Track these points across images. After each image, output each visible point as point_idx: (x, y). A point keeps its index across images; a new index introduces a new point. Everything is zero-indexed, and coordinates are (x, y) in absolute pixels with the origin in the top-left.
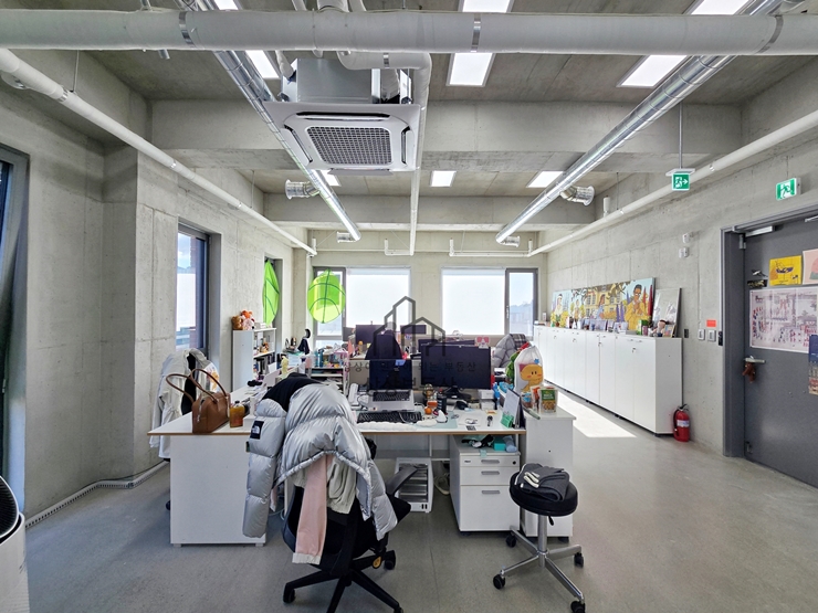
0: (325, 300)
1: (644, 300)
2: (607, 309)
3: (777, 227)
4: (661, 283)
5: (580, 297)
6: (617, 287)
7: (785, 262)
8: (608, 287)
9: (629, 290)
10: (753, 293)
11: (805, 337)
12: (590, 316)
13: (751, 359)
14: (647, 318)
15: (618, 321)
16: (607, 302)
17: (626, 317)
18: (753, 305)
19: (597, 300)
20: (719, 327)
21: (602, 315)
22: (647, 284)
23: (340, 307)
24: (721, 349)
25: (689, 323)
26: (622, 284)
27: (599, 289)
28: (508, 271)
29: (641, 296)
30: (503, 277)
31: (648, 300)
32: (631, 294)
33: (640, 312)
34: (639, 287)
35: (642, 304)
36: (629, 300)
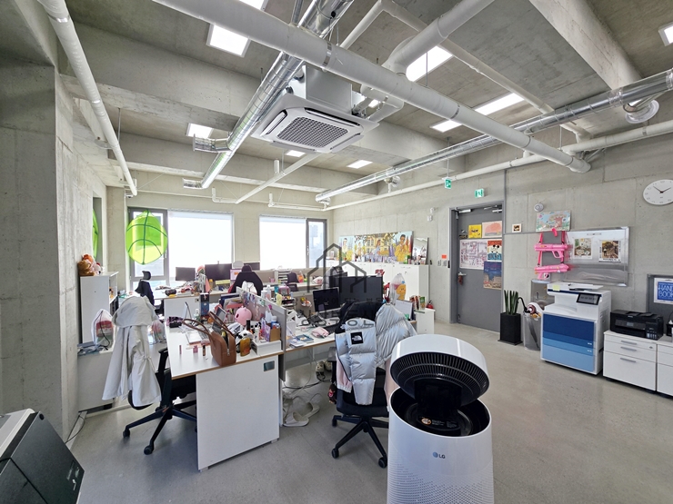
0: (144, 241)
1: (407, 244)
2: (382, 249)
3: (472, 210)
4: (416, 234)
5: (361, 241)
6: (389, 235)
7: (475, 227)
8: (382, 235)
10: (462, 241)
11: (483, 262)
12: (370, 253)
13: (460, 274)
14: (409, 254)
15: (390, 256)
16: (382, 244)
17: (396, 254)
18: (462, 247)
19: (375, 244)
20: (448, 259)
21: (378, 252)
22: (408, 235)
23: (161, 248)
24: (449, 269)
25: (432, 257)
26: (392, 234)
27: (376, 236)
28: (308, 220)
29: (405, 241)
30: (306, 225)
31: (409, 244)
33: (405, 251)
34: (403, 236)
35: (405, 246)
36: (397, 244)
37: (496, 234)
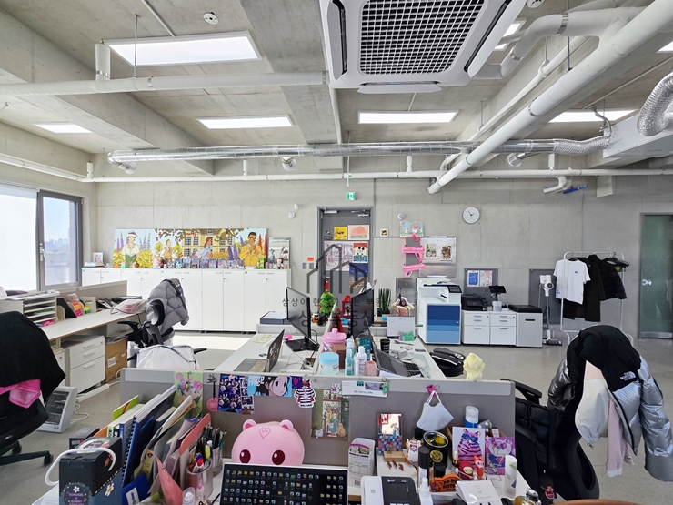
1: (260, 243)
2: (215, 250)
3: (338, 212)
5: (172, 238)
6: (228, 231)
7: (341, 229)
8: (216, 231)
9: (245, 235)
10: (326, 243)
12: (191, 256)
13: (327, 277)
14: (264, 257)
15: (232, 259)
19: (200, 242)
20: (315, 261)
24: (317, 273)
25: (295, 259)
26: (234, 230)
27: (203, 232)
28: (41, 195)
29: (257, 241)
30: (34, 202)
31: (263, 244)
32: (246, 238)
33: (256, 252)
34: (253, 234)
35: (258, 247)
36: (243, 244)
37: (361, 237)
